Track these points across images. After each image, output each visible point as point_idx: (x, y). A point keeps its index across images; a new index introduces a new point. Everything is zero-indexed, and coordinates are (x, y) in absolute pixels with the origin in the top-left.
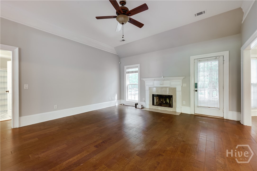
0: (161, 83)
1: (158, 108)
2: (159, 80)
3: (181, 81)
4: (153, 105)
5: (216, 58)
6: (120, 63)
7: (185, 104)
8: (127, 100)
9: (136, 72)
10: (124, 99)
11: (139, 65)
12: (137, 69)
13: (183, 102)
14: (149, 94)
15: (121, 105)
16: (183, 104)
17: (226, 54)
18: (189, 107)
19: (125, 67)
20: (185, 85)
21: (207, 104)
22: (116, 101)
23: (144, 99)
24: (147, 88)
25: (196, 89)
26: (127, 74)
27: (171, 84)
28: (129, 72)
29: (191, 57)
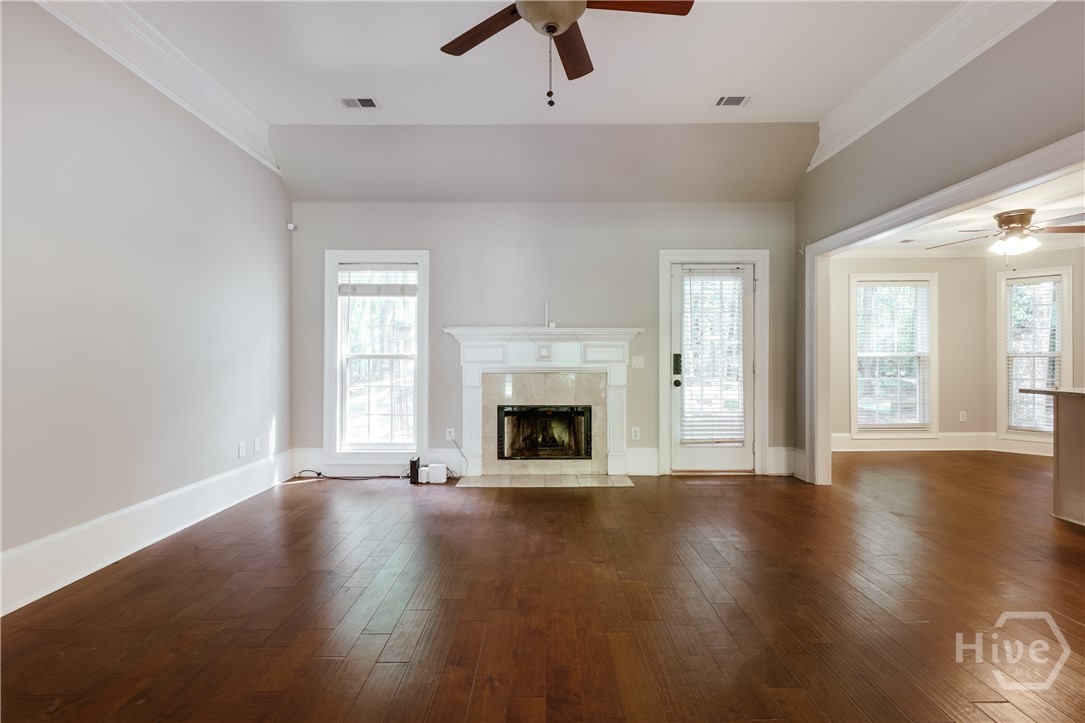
0: (544, 353)
1: (525, 467)
2: (532, 340)
3: (627, 343)
4: (499, 458)
5: (736, 268)
6: (291, 226)
7: (638, 438)
8: (338, 451)
9: (403, 290)
10: (320, 445)
11: (423, 256)
12: (412, 278)
13: (633, 429)
14: (483, 407)
15: (300, 478)
16: (633, 438)
17: (762, 258)
18: (654, 450)
19: (331, 257)
20: (639, 362)
21: (713, 430)
22: (271, 458)
23: (450, 433)
24: (471, 377)
25: (677, 377)
26: (340, 299)
27: (588, 358)
28: (354, 290)
29: (661, 251)
